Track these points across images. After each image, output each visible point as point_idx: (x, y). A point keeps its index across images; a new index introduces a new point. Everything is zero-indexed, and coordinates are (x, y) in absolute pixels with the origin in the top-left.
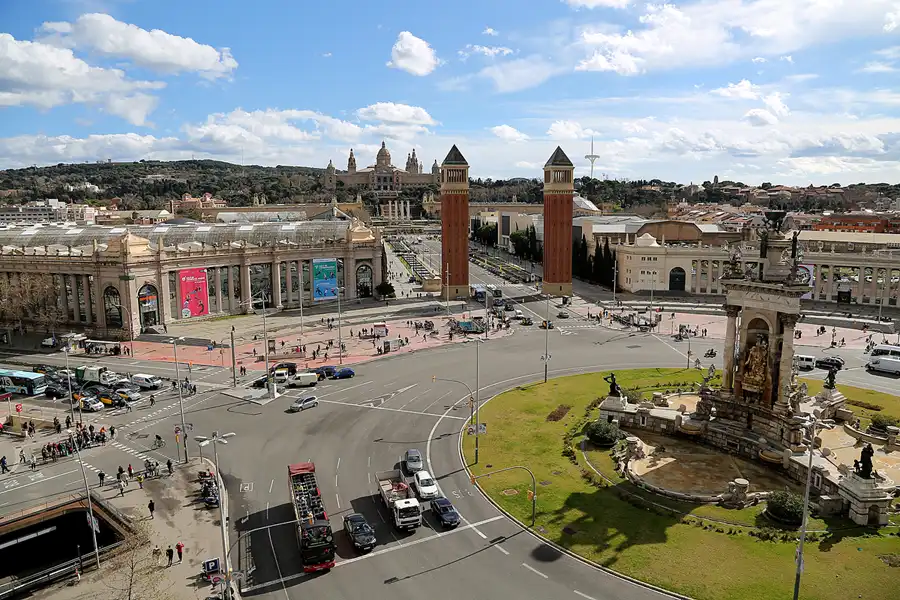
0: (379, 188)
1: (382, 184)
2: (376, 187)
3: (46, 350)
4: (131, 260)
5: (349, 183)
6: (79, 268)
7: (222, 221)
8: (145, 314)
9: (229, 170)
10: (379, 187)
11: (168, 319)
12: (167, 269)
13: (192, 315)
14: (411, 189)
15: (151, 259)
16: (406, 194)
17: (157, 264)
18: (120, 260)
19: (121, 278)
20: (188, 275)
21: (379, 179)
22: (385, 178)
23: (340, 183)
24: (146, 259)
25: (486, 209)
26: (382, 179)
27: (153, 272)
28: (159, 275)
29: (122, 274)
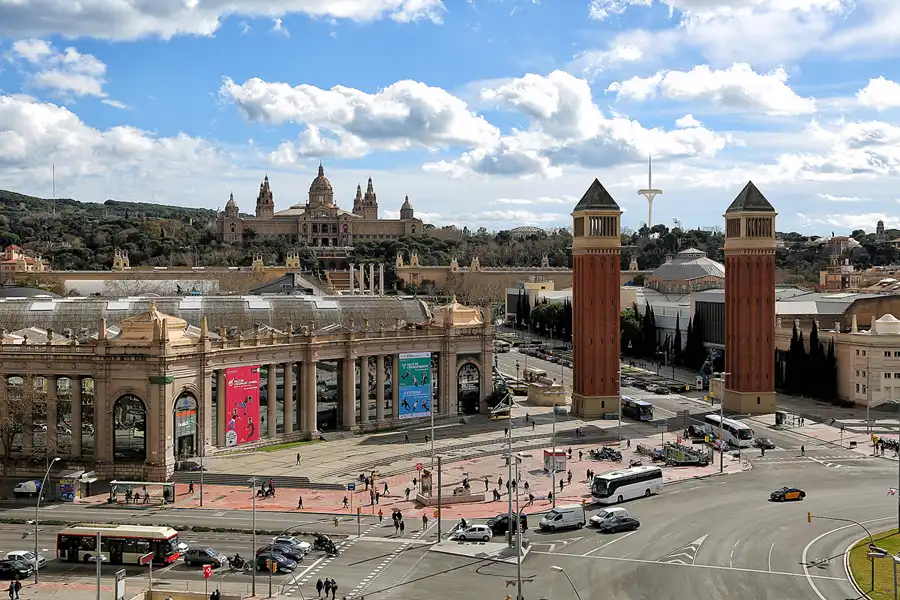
0: (315, 243)
1: (321, 235)
2: (310, 241)
3: (23, 501)
4: (170, 352)
5: (265, 232)
6: (68, 366)
7: (74, 293)
8: (181, 439)
9: (23, 205)
10: (315, 240)
11: (209, 448)
12: (212, 366)
13: (239, 442)
14: (369, 245)
15: (191, 350)
16: (362, 252)
17: (200, 358)
18: (153, 351)
19: (152, 380)
20: (236, 377)
21: (315, 227)
22: (324, 226)
23: (249, 234)
24: (186, 351)
25: (533, 278)
26: (320, 227)
27: (194, 372)
28: (202, 376)
29: (155, 374)
